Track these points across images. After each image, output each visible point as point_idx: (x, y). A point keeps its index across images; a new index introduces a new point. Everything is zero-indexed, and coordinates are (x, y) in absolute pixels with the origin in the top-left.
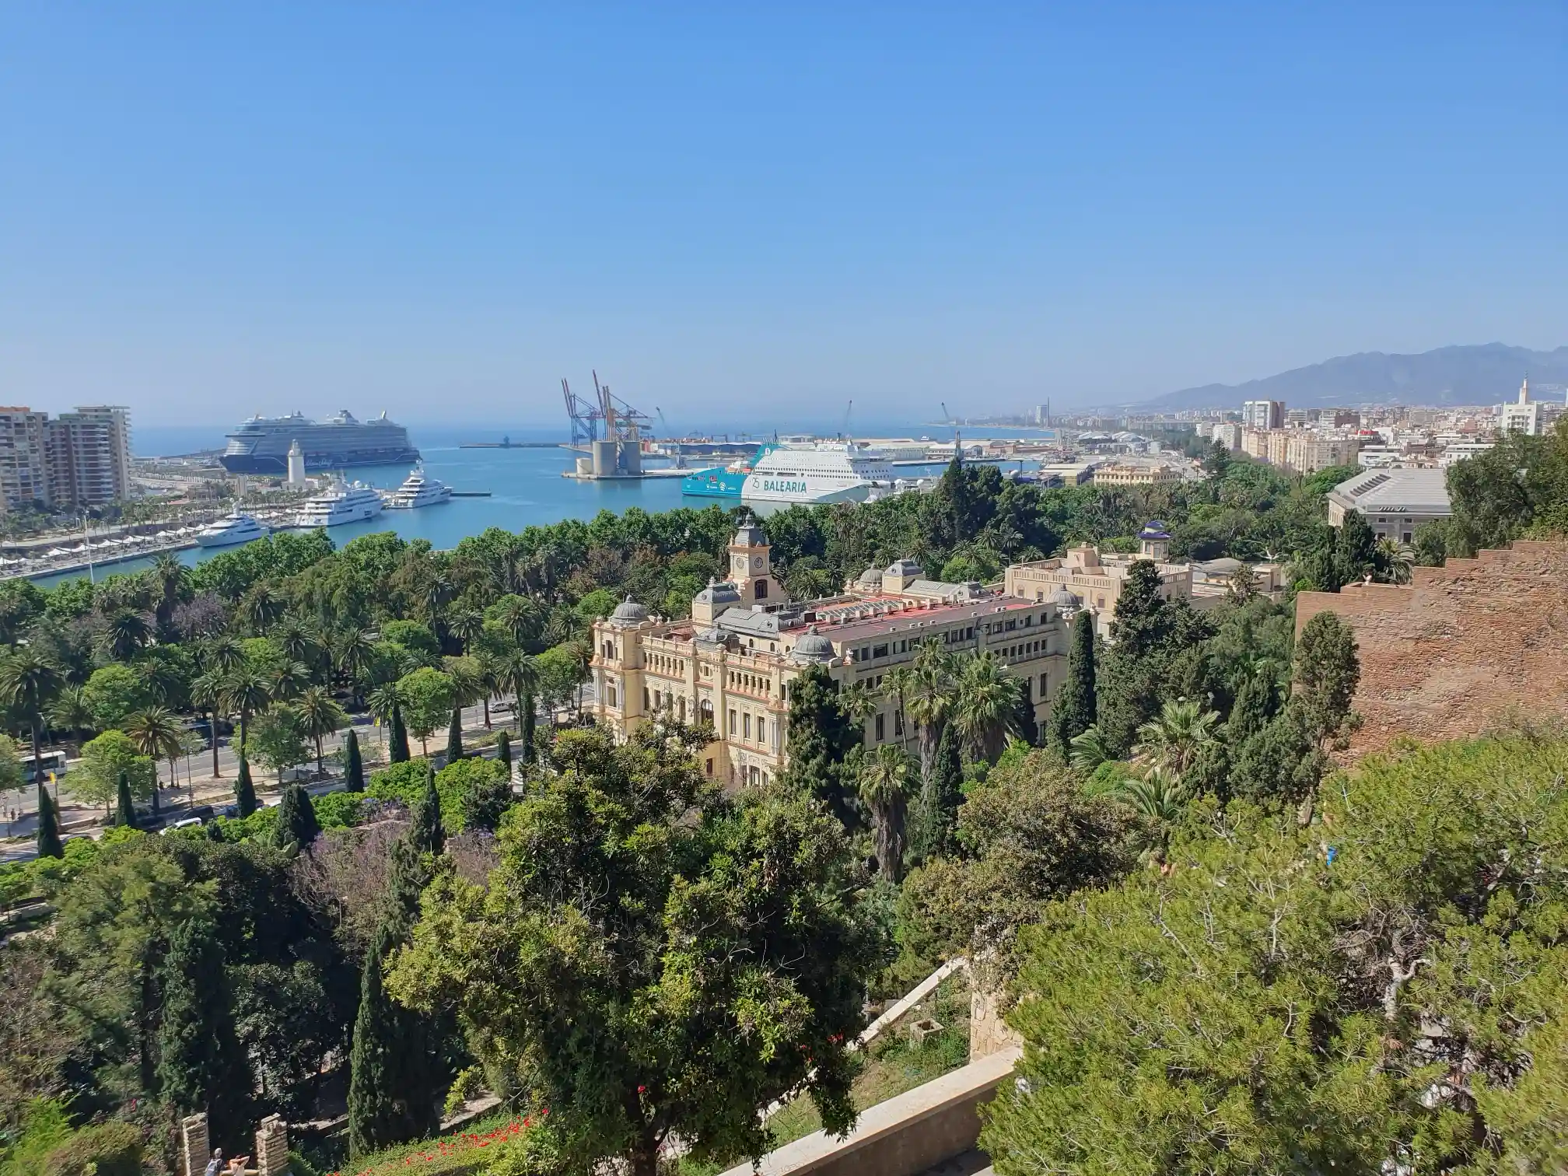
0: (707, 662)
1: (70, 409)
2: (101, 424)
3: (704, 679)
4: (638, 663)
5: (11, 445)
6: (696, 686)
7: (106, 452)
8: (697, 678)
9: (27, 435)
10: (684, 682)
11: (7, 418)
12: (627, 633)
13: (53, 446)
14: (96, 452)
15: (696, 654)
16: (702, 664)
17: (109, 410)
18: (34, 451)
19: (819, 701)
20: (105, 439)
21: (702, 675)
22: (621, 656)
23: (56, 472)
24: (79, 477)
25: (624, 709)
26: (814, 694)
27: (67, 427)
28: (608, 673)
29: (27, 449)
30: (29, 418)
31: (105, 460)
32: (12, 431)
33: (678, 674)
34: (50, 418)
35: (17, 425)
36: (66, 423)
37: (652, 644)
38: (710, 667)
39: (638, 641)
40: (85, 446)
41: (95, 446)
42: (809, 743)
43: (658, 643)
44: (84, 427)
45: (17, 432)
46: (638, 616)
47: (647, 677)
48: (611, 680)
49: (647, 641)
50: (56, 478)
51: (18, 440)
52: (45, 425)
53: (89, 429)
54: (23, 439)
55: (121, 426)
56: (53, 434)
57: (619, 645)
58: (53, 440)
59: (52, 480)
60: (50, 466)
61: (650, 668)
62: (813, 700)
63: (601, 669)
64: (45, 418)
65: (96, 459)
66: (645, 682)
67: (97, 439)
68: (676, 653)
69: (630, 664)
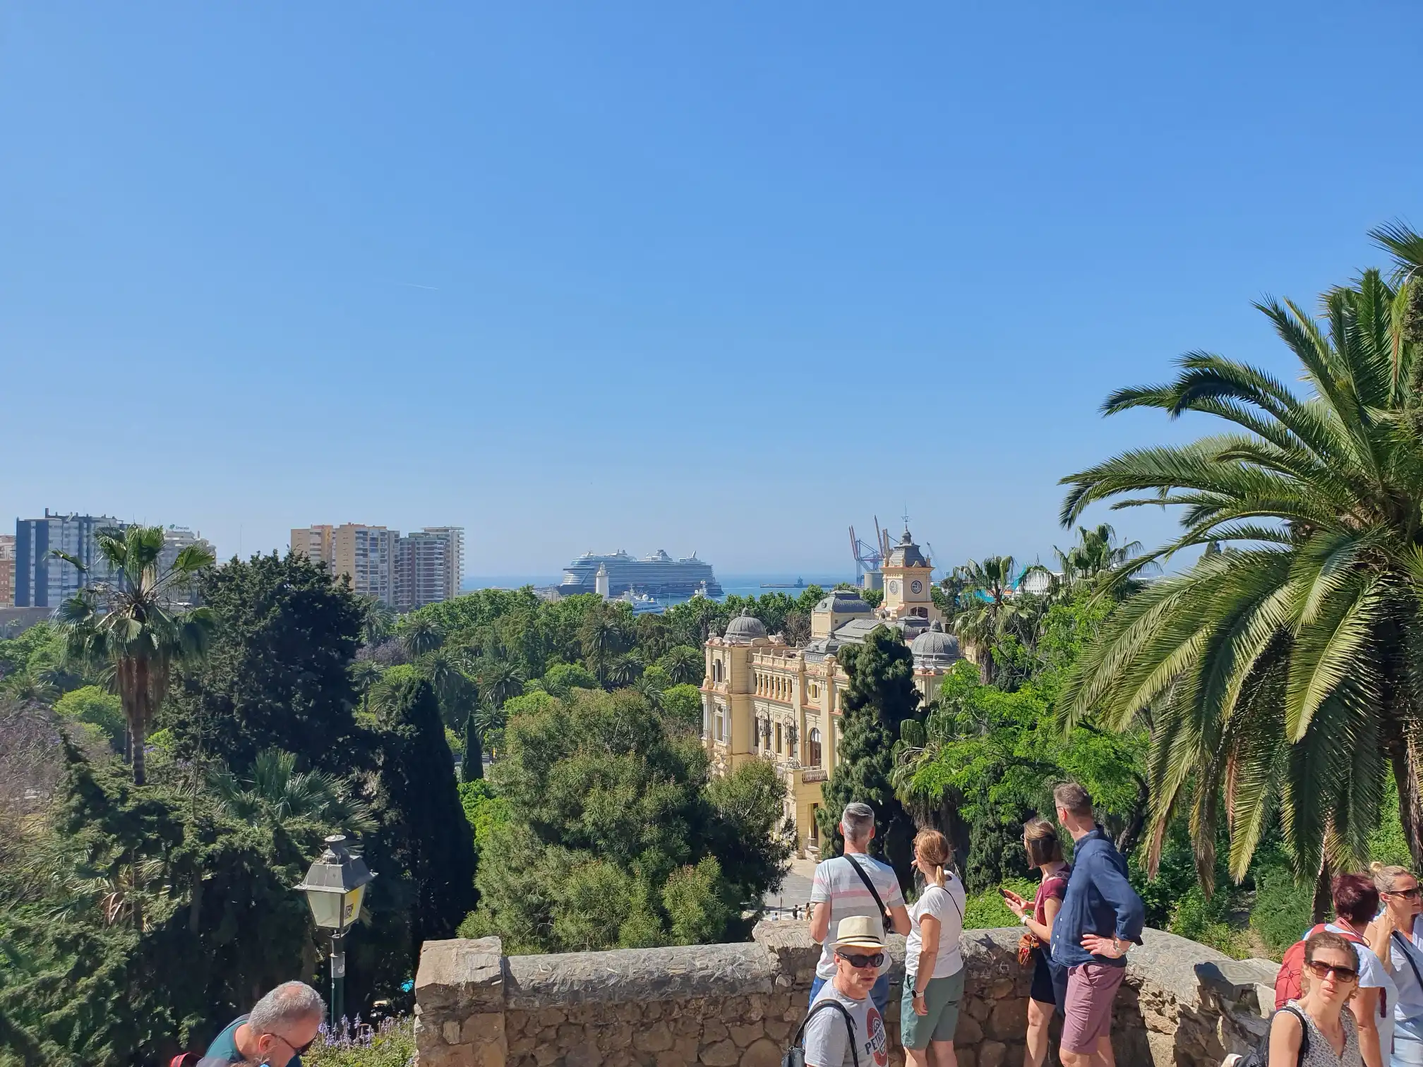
0: (816, 680)
1: (419, 530)
2: (439, 541)
3: (813, 702)
4: (747, 688)
5: (365, 555)
6: (804, 711)
7: (441, 564)
8: (805, 701)
9: (379, 547)
10: (791, 706)
11: (365, 533)
12: (736, 650)
13: (402, 560)
14: (433, 564)
15: (804, 669)
16: (811, 682)
18: (383, 562)
19: (877, 673)
20: (441, 554)
21: (809, 696)
22: (728, 677)
23: (401, 581)
24: (418, 586)
25: (731, 743)
26: (870, 661)
27: (413, 544)
28: (717, 700)
29: (378, 560)
30: (383, 534)
32: (367, 546)
33: (786, 698)
34: (401, 537)
35: (373, 539)
36: (413, 539)
37: (764, 663)
38: (818, 684)
39: (749, 660)
40: (425, 559)
41: (432, 559)
42: (862, 737)
43: (768, 662)
44: (425, 543)
45: (372, 545)
46: (751, 632)
47: (757, 704)
48: (720, 710)
49: (757, 661)
50: (401, 586)
52: (396, 541)
53: (430, 544)
54: (376, 551)
55: (455, 543)
56: (402, 549)
57: (727, 665)
58: (402, 554)
59: (397, 587)
60: (397, 576)
61: (760, 692)
62: (868, 670)
63: (711, 695)
64: (397, 536)
65: (433, 570)
66: (755, 711)
67: (433, 554)
68: (784, 671)
69: (739, 686)
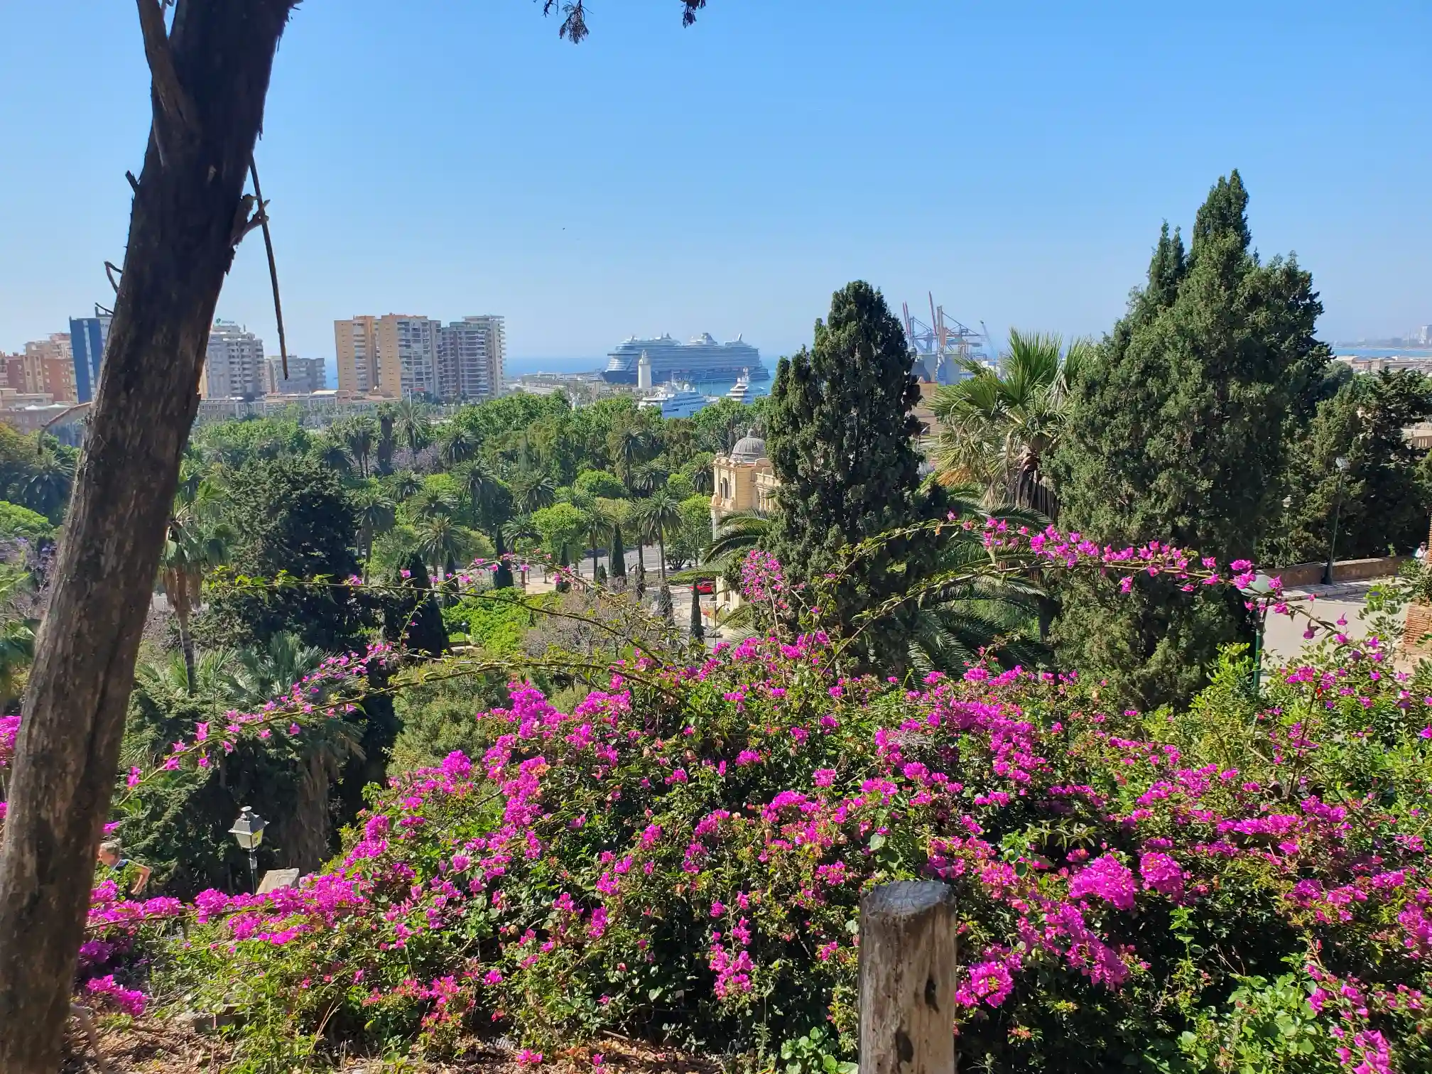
1: (459, 319)
2: (481, 331)
4: (751, 504)
5: (408, 346)
7: (483, 354)
9: (422, 337)
11: (407, 324)
12: (740, 469)
13: (445, 350)
14: (476, 354)
17: (487, 319)
18: (426, 352)
20: (483, 343)
22: (733, 495)
23: (446, 371)
24: (463, 376)
27: (455, 333)
29: (421, 350)
30: (425, 324)
31: (482, 360)
32: (410, 337)
34: (443, 326)
35: (415, 329)
36: (454, 329)
37: (765, 483)
40: (468, 349)
41: (475, 349)
43: (769, 482)
44: (467, 333)
45: (414, 336)
46: (755, 453)
50: (446, 377)
51: (416, 341)
52: (438, 331)
53: (471, 334)
54: (418, 341)
55: (496, 332)
56: (444, 339)
57: (733, 483)
58: (444, 344)
59: (442, 378)
60: (441, 366)
63: (718, 510)
64: (439, 325)
65: (476, 360)
67: (477, 343)
69: (743, 503)
